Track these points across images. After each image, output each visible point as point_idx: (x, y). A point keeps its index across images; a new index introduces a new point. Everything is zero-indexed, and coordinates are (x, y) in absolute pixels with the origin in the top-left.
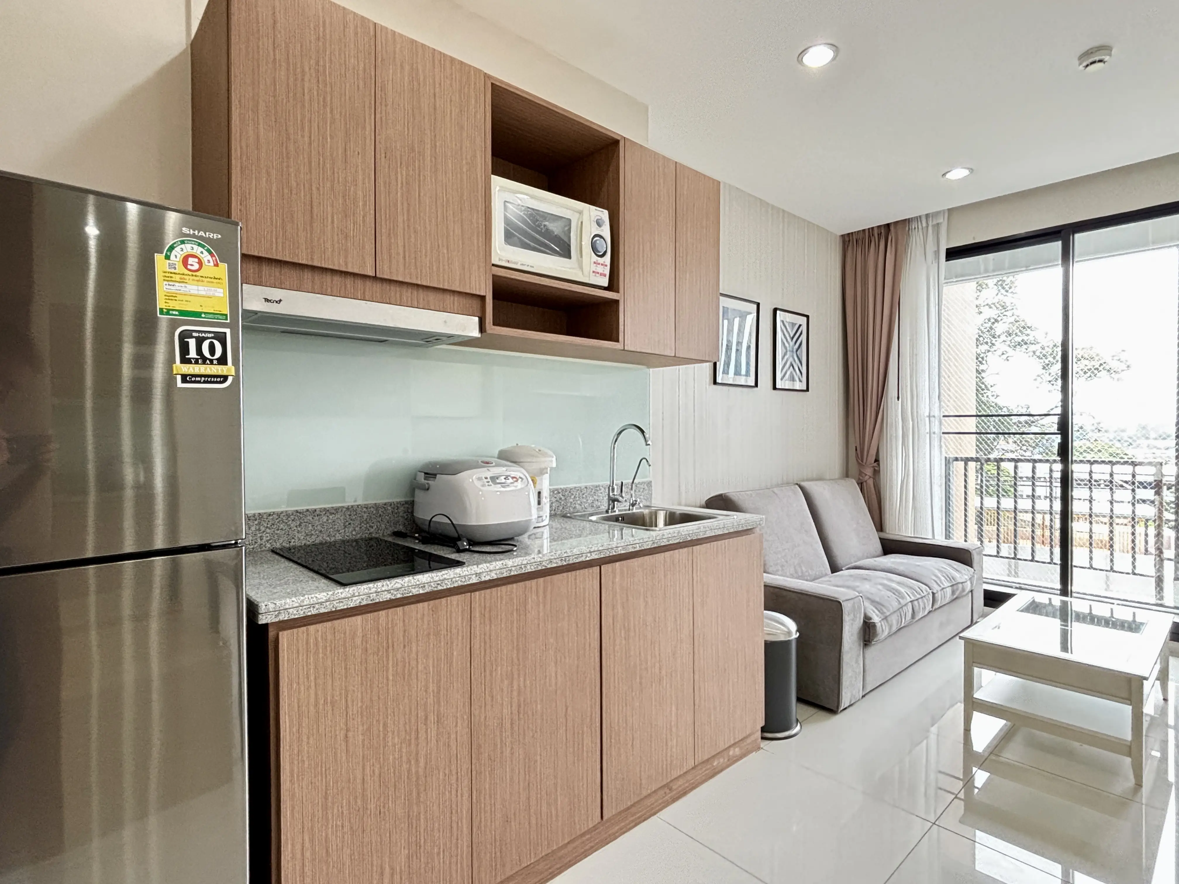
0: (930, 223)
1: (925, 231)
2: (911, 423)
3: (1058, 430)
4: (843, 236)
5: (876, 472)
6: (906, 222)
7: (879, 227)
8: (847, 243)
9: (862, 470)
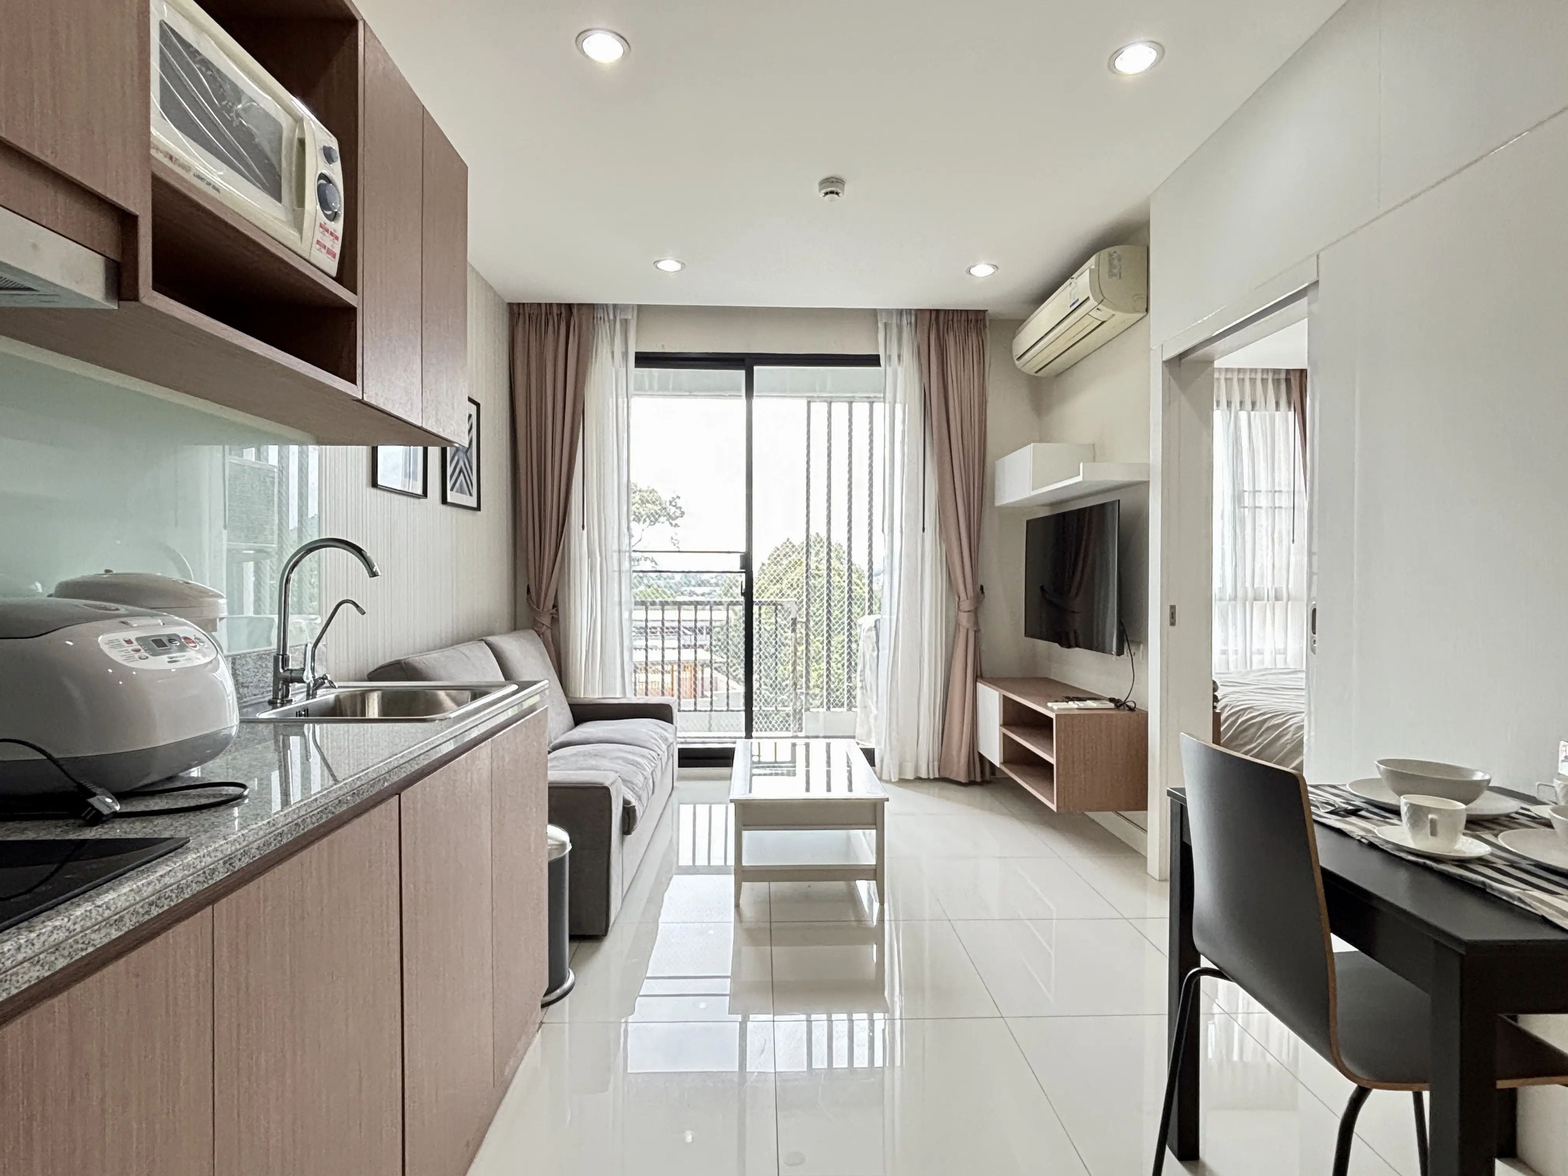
0: (618, 318)
1: (612, 323)
2: (599, 559)
3: (741, 568)
4: (510, 305)
5: (555, 620)
6: (592, 307)
7: (559, 305)
8: (516, 316)
9: (537, 618)
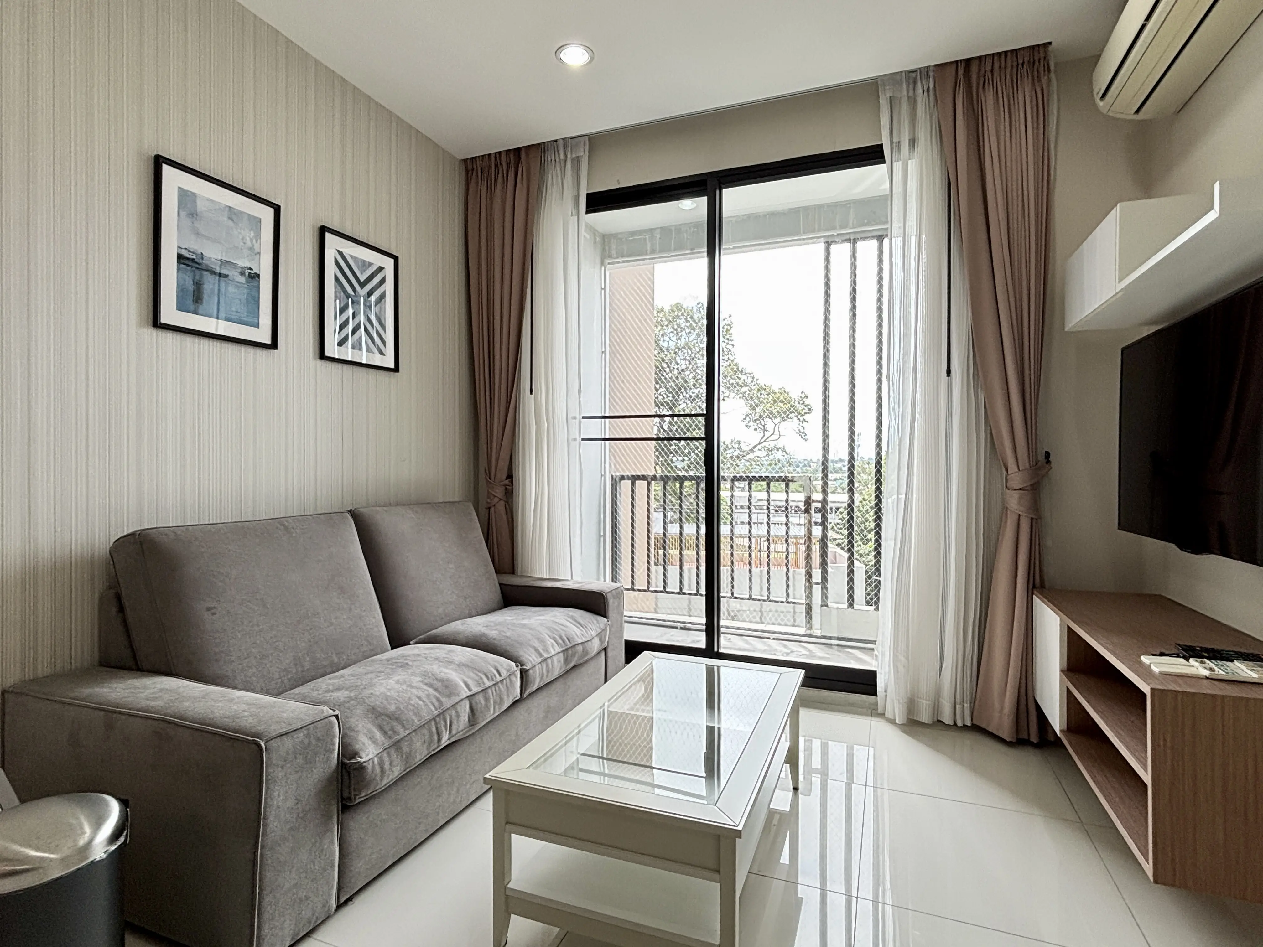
1: (562, 162)
4: (465, 161)
5: (509, 495)
6: (540, 149)
8: (470, 173)
